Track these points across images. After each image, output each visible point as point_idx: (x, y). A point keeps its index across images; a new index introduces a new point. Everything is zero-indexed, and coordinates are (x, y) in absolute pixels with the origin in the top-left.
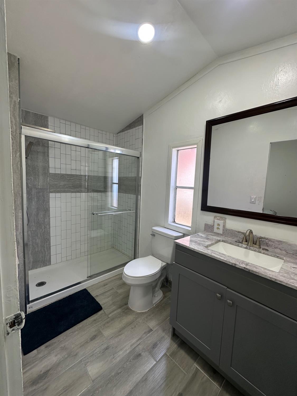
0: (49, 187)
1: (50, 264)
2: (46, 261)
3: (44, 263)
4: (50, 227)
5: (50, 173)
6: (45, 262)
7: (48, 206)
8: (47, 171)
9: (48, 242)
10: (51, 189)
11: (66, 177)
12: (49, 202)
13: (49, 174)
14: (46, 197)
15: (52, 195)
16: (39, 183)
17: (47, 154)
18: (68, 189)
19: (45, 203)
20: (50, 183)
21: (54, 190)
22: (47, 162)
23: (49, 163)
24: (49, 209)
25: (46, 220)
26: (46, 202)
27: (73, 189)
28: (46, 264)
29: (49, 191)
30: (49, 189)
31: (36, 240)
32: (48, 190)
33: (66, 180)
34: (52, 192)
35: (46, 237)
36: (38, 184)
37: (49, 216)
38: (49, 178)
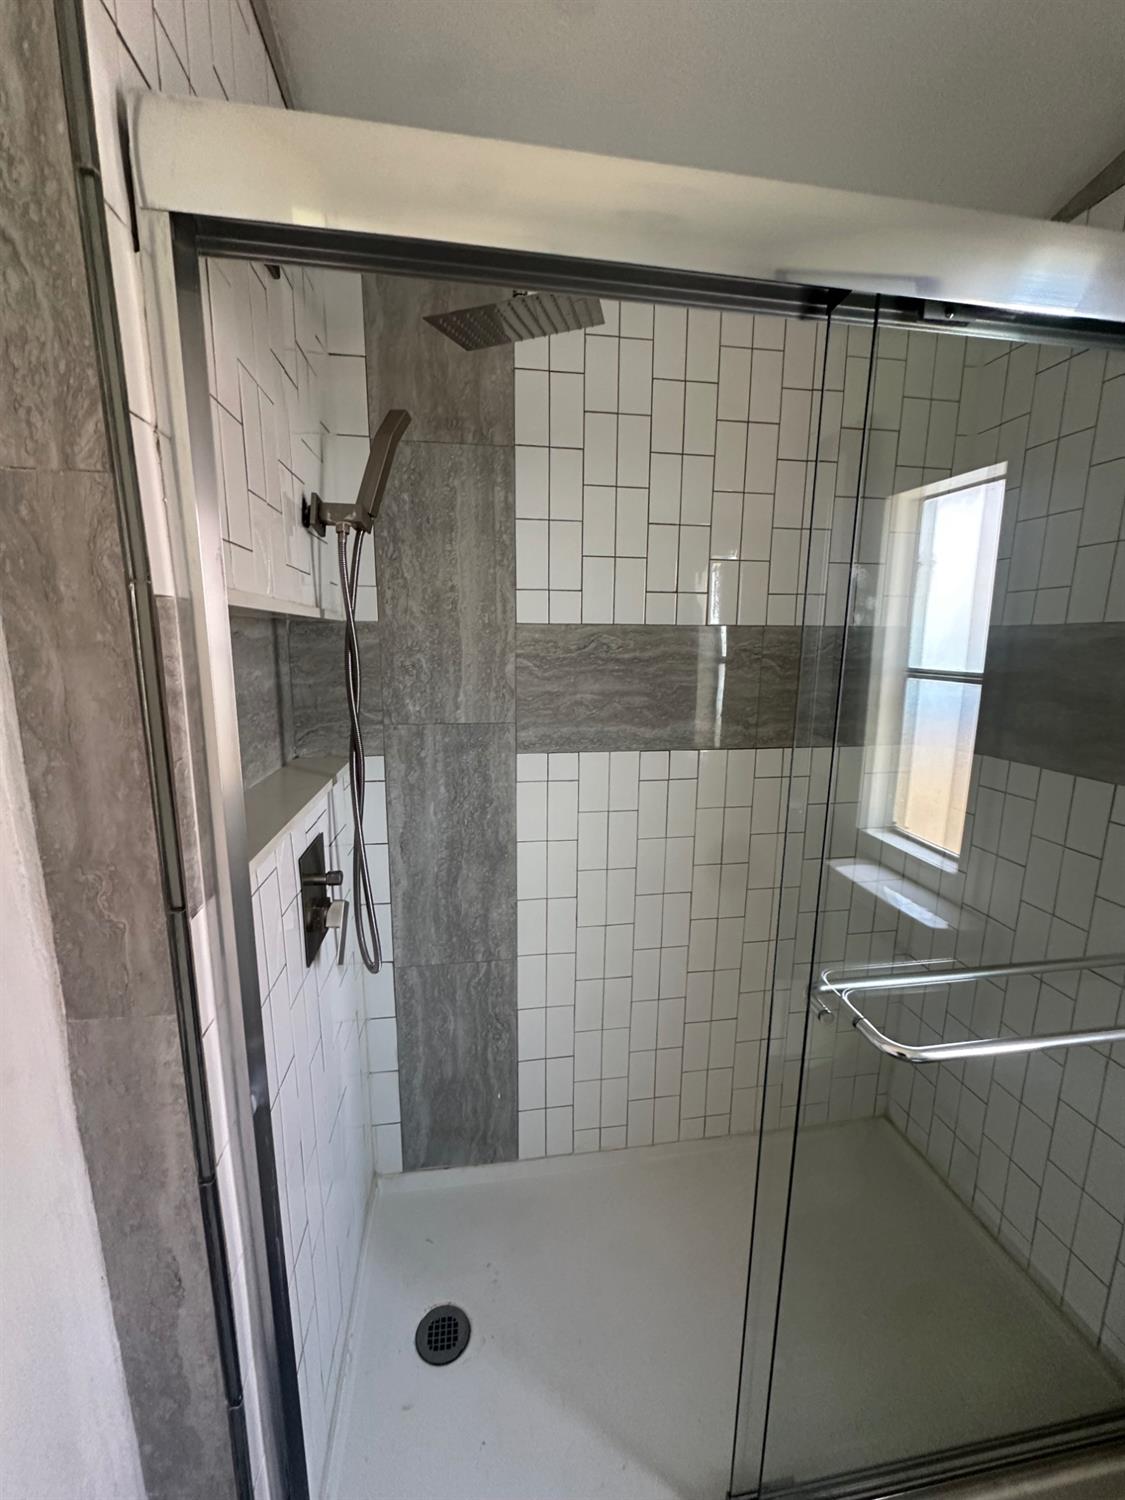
0: (511, 714)
1: (512, 1154)
2: (492, 1137)
3: (485, 1143)
4: (517, 957)
5: (519, 627)
6: (489, 1141)
7: (509, 832)
8: (504, 612)
9: (505, 1036)
10: (524, 728)
11: (614, 646)
12: (510, 807)
13: (511, 631)
14: (497, 781)
15: (529, 765)
16: (461, 691)
17: (506, 498)
18: (623, 726)
19: (493, 816)
20: (519, 690)
21: (542, 730)
22: (503, 555)
23: (515, 558)
24: (510, 847)
25: (494, 915)
26: (496, 808)
27: (653, 727)
28: (495, 1153)
29: (513, 742)
30: (513, 730)
31: (445, 1020)
32: (510, 737)
33: (611, 666)
34: (528, 748)
35: (497, 1010)
36: (457, 695)
37: (512, 891)
38: (513, 659)
